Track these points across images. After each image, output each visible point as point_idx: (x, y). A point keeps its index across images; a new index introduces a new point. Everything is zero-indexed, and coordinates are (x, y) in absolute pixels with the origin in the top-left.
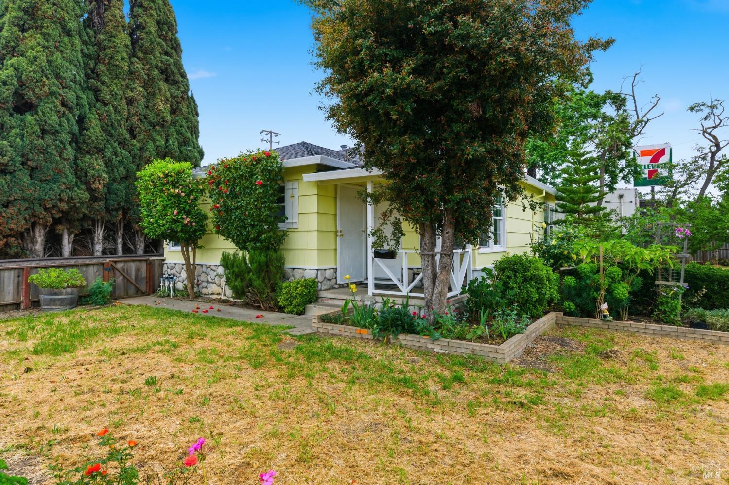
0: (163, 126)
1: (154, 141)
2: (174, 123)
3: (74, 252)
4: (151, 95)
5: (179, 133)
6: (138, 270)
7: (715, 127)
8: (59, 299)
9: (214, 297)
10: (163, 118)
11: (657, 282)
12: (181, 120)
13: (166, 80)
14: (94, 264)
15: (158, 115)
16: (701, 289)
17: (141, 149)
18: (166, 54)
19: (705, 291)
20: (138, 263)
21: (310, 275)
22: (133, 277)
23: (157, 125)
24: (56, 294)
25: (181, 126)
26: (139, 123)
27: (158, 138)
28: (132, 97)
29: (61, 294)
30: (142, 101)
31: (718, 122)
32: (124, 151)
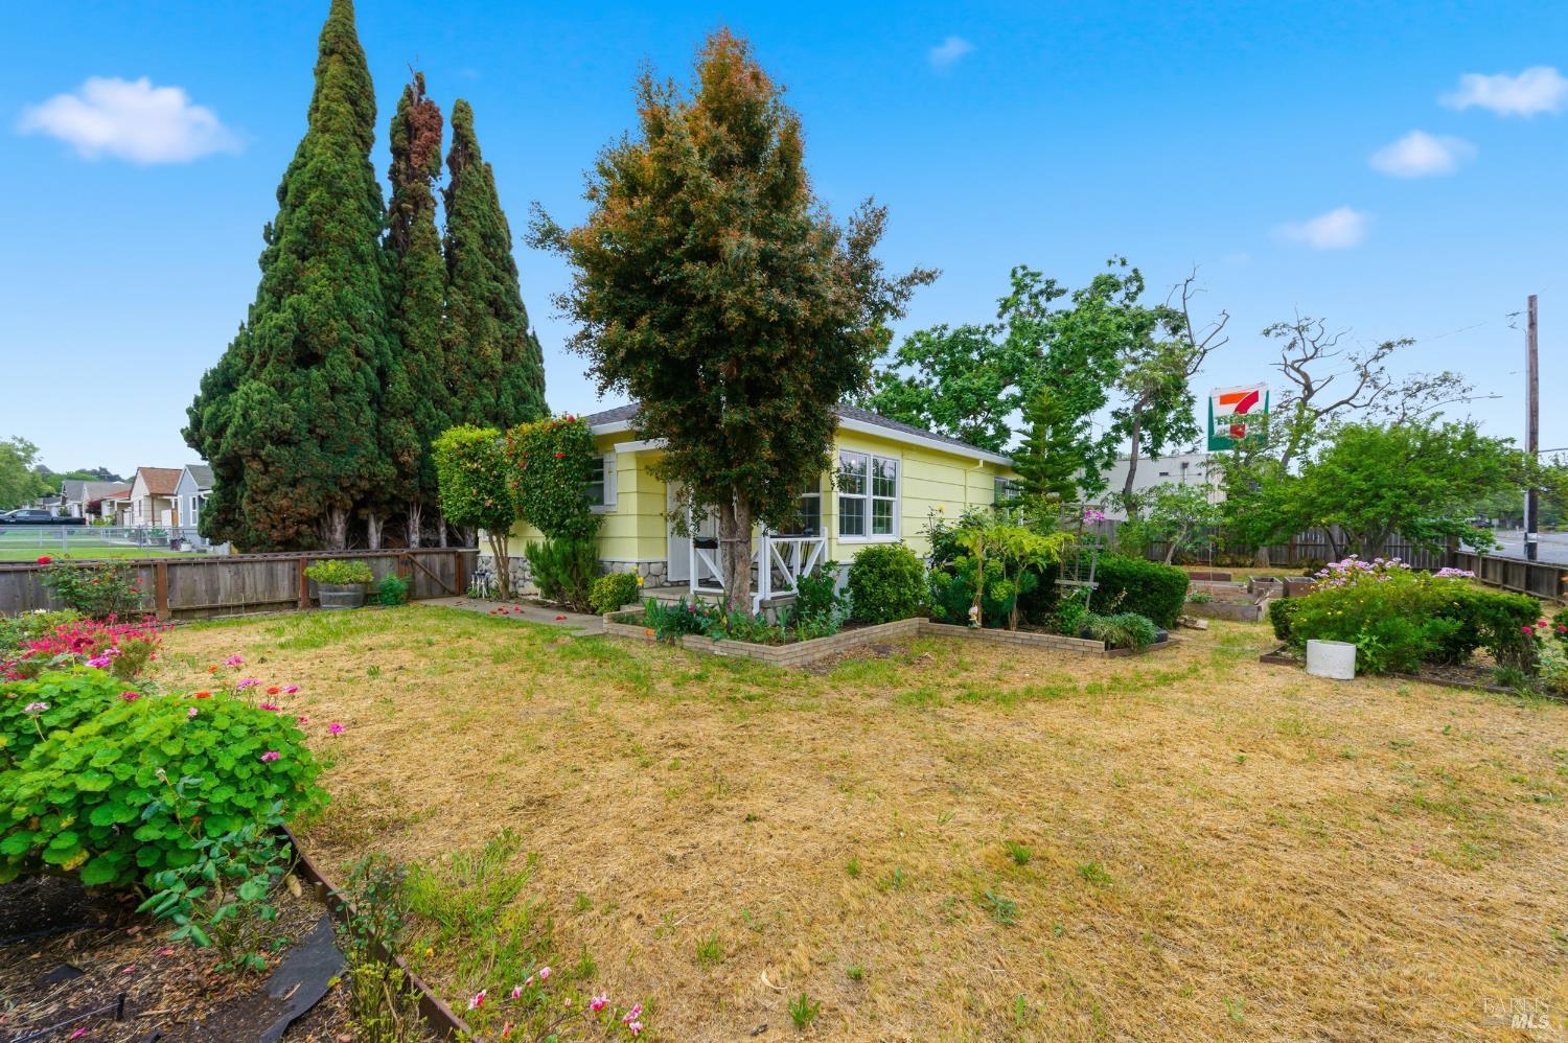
0: (492, 378)
1: (481, 397)
2: (507, 373)
3: (384, 544)
4: (474, 338)
5: (515, 386)
6: (444, 565)
7: (1305, 360)
8: (340, 597)
9: (531, 598)
10: (492, 367)
11: (1057, 582)
12: (516, 368)
13: (497, 315)
14: (386, 557)
15: (485, 363)
16: (1121, 590)
17: (464, 409)
18: (496, 278)
19: (1125, 593)
20: (444, 556)
21: (629, 569)
22: (438, 572)
23: (485, 376)
24: (336, 590)
25: (518, 377)
26: (461, 374)
27: (488, 394)
28: (450, 341)
29: (342, 590)
30: (464, 345)
31: (1310, 352)
32: (441, 413)
